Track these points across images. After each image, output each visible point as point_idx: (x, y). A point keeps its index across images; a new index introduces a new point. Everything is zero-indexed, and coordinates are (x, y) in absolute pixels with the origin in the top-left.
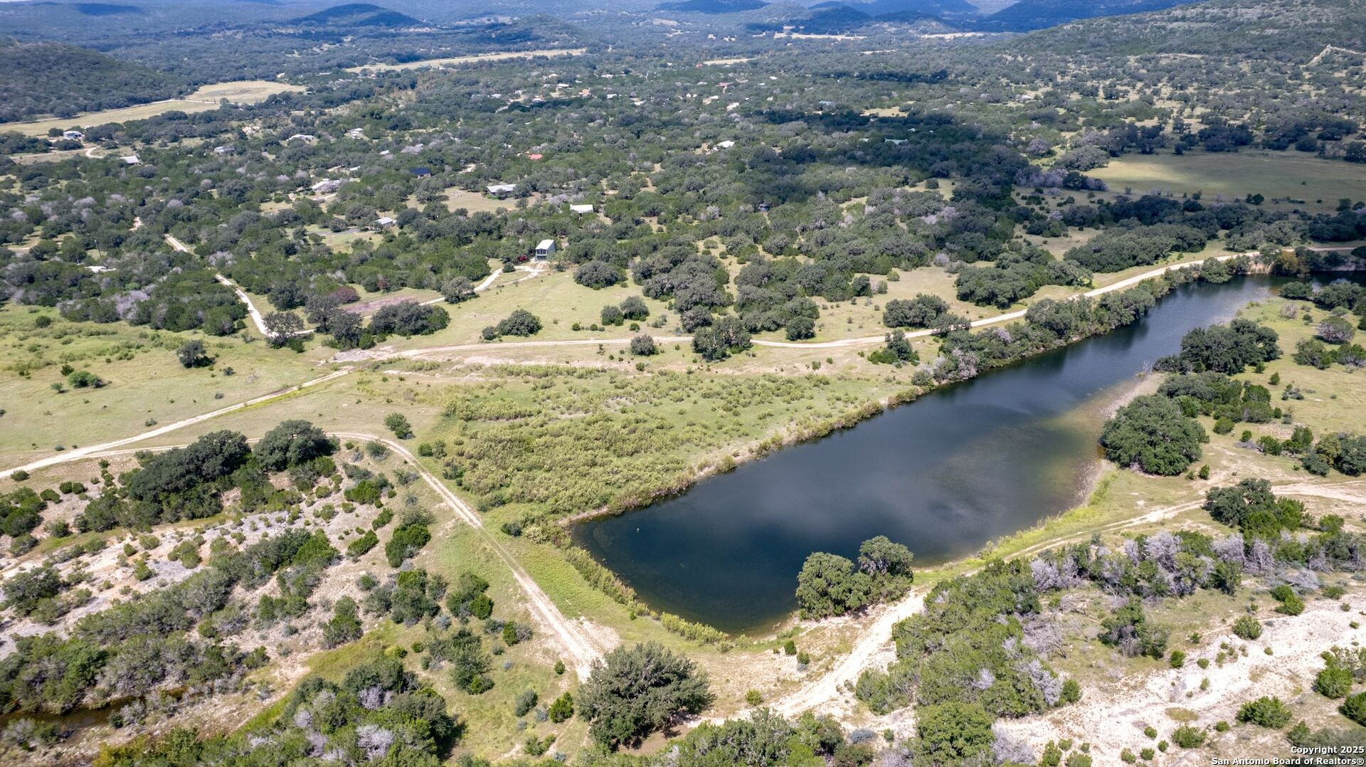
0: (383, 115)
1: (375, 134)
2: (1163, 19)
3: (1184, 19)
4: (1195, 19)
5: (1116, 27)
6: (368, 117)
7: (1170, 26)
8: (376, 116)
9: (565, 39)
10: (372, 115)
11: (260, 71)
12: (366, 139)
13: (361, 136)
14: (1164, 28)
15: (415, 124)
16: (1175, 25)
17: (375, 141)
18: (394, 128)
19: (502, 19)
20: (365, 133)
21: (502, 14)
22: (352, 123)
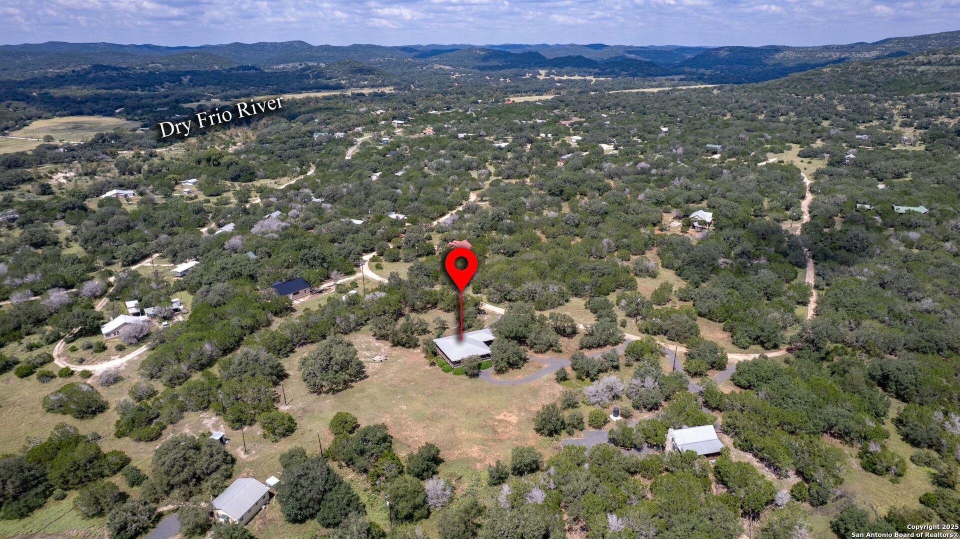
0: (222, 161)
1: (212, 191)
2: (909, 64)
3: (929, 63)
4: (941, 63)
5: (871, 70)
6: (204, 163)
7: (920, 69)
8: (213, 161)
9: (372, 79)
10: (209, 160)
11: (100, 106)
12: (202, 197)
13: (196, 191)
14: (915, 71)
15: (260, 173)
16: (923, 68)
17: (214, 200)
18: (234, 179)
19: (310, 64)
20: (200, 187)
21: (310, 61)
22: (185, 173)
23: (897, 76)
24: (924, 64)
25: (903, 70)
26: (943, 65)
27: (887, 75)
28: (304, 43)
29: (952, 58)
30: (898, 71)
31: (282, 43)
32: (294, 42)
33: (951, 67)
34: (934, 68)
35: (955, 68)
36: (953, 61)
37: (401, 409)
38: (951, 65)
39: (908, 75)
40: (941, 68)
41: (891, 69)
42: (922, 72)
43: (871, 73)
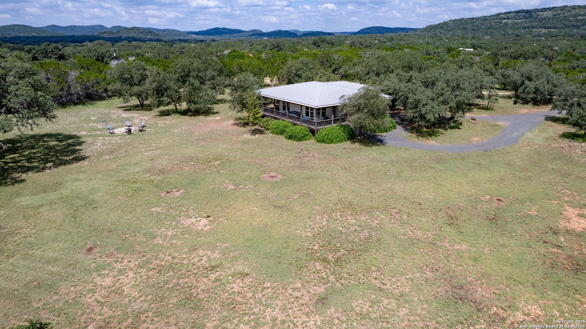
23: (491, 25)
24: (505, 19)
25: (494, 22)
26: (516, 19)
27: (485, 25)
28: (103, 26)
29: (520, 15)
30: (491, 23)
31: (88, 27)
32: (97, 26)
33: (521, 20)
34: (511, 21)
35: (523, 20)
36: (521, 17)
37: (187, 230)
38: (520, 19)
39: (497, 25)
40: (515, 21)
41: (487, 21)
42: (505, 23)
43: (475, 24)
